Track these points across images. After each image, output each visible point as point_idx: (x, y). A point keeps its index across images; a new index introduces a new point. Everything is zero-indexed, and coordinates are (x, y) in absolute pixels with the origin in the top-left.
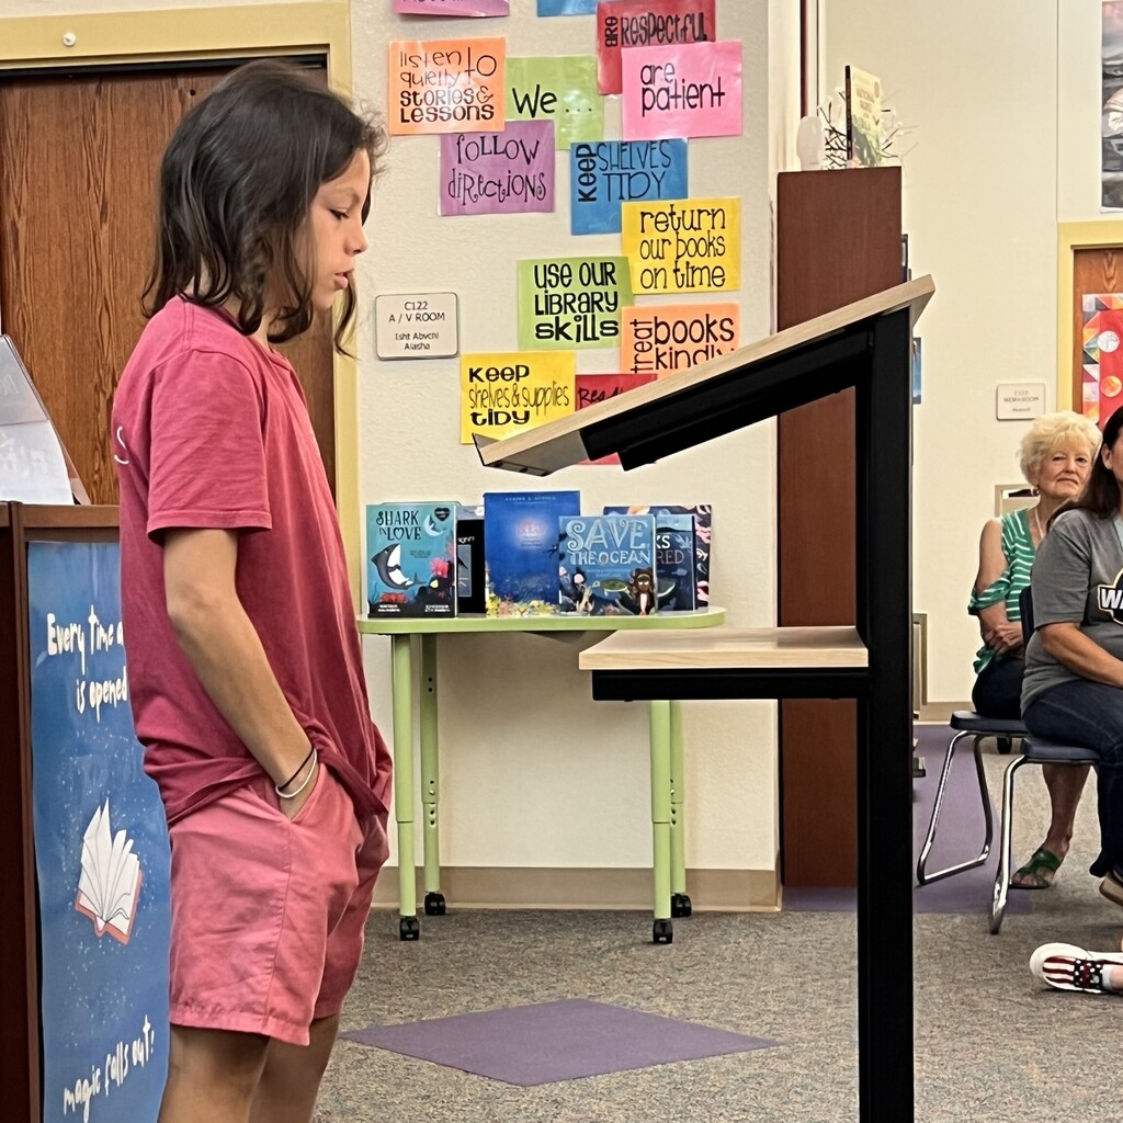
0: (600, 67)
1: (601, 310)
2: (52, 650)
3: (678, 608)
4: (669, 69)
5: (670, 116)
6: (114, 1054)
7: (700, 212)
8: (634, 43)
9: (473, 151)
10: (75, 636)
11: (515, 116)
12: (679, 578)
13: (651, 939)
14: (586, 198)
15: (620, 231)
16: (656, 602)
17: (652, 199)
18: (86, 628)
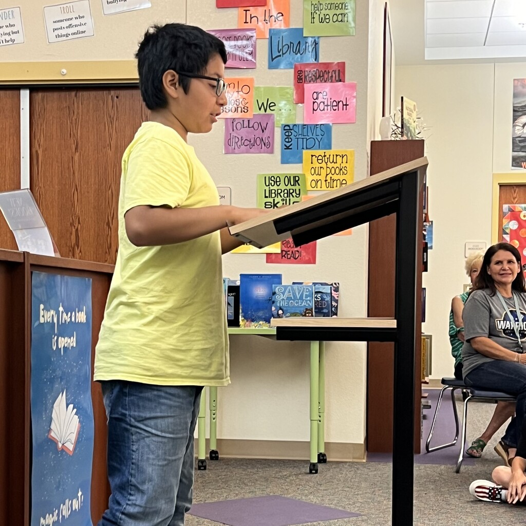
0: (295, 92)
1: (293, 196)
4: (325, 94)
5: (325, 114)
7: (337, 156)
8: (310, 82)
9: (239, 126)
11: (258, 112)
13: (308, 471)
14: (288, 148)
15: (302, 162)
17: (316, 149)
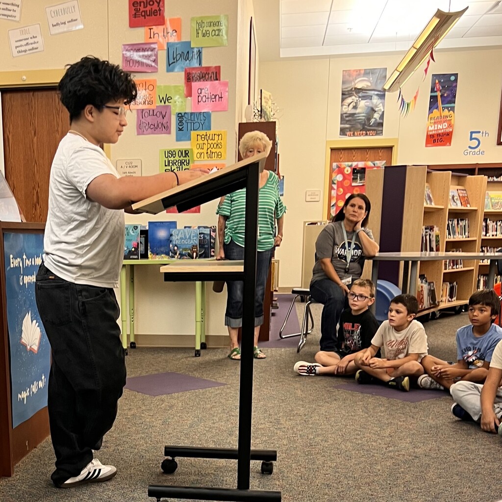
0: (185, 89)
1: (184, 165)
2: (12, 266)
3: (205, 257)
4: (206, 89)
5: (206, 105)
6: (33, 384)
7: (215, 135)
8: (196, 81)
9: (146, 115)
10: (19, 262)
11: (159, 104)
12: (205, 248)
13: (194, 355)
14: (180, 130)
15: (190, 140)
16: (198, 255)
17: (200, 130)
18: (22, 260)
